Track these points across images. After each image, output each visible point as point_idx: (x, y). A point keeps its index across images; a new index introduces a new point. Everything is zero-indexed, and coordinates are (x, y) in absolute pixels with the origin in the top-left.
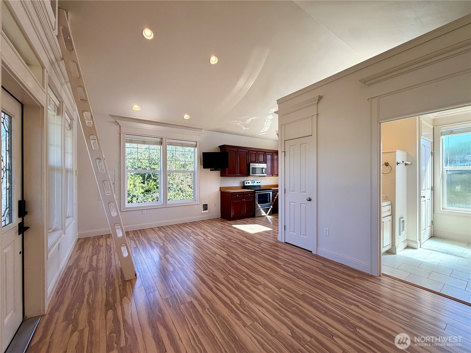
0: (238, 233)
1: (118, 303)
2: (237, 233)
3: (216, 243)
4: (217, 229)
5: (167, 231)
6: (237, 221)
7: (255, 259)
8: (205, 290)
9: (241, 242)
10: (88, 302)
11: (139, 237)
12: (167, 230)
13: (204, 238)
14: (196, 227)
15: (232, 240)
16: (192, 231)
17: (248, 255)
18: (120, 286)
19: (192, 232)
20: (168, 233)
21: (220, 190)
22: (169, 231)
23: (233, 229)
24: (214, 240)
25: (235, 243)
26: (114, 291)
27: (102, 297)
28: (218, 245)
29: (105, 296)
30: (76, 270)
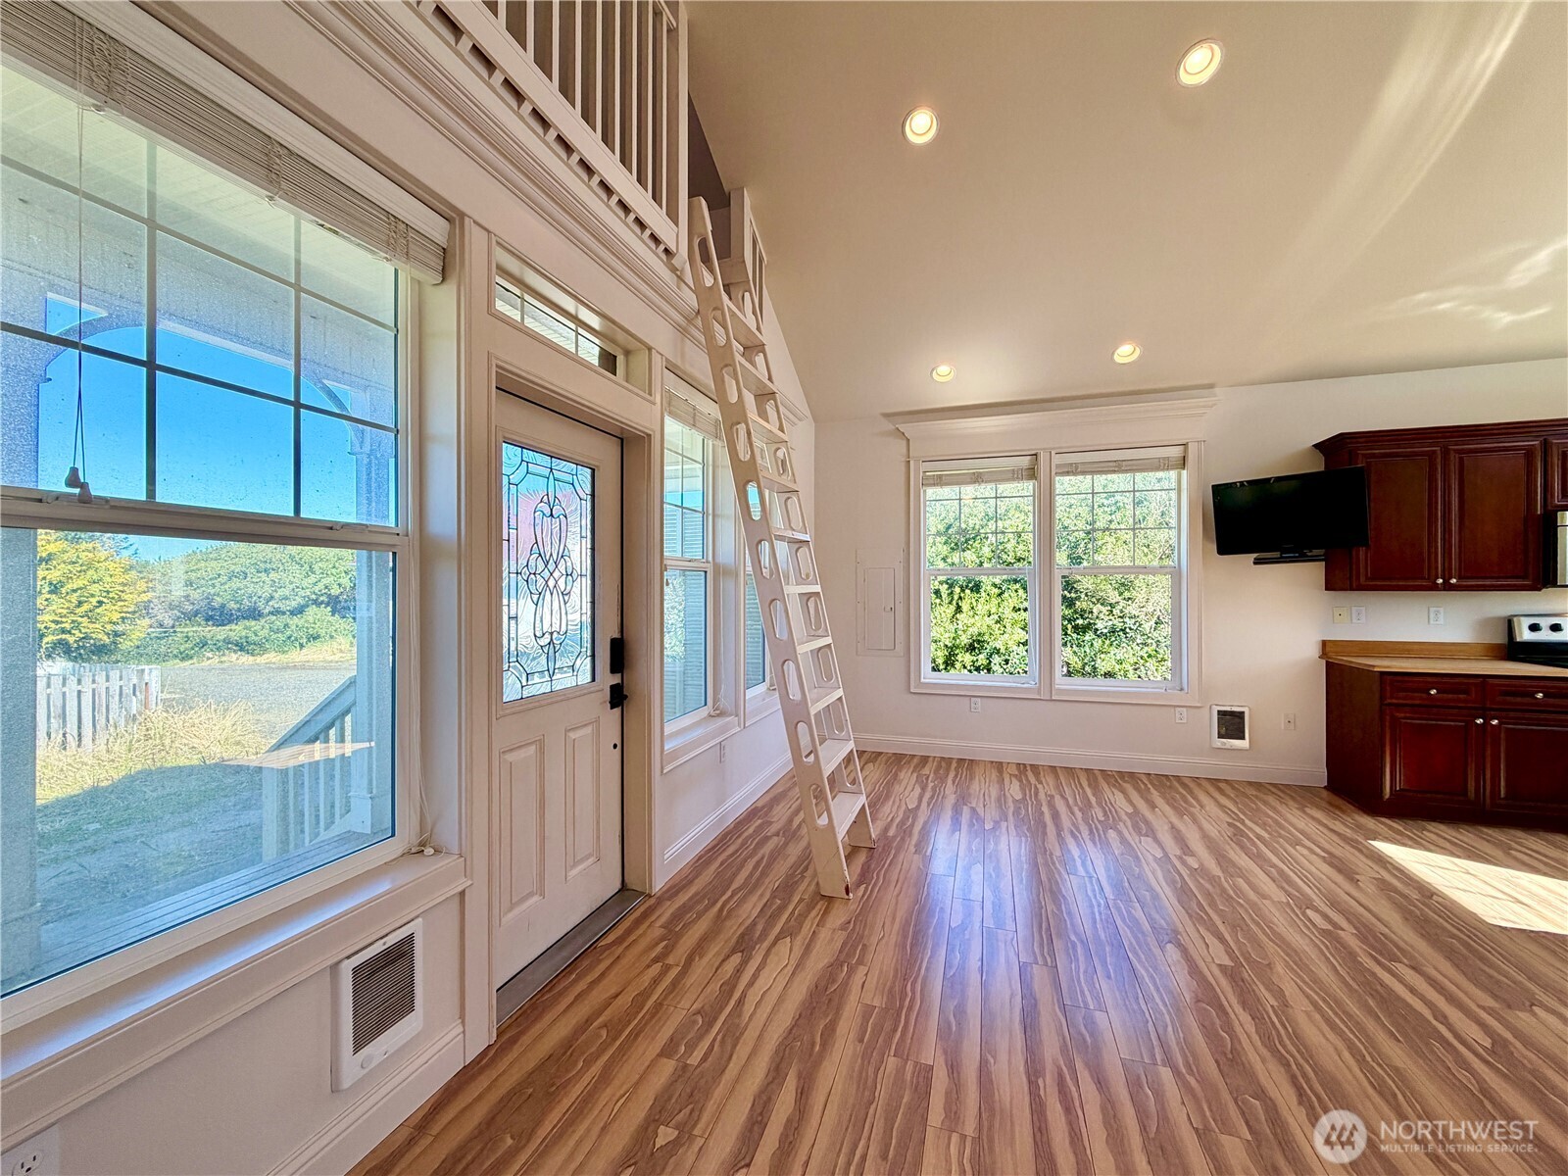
0: (1384, 886)
1: (766, 944)
2: (1371, 889)
3: (1208, 895)
4: (1266, 835)
5: (1039, 786)
6: (1432, 826)
7: (1397, 1070)
8: (1010, 1062)
9: (1363, 939)
10: (721, 910)
11: (943, 780)
12: (1041, 783)
13: (1166, 855)
14: (1164, 798)
15: (1317, 910)
16: (1136, 811)
17: (1362, 1030)
18: (801, 900)
19: (1136, 814)
20: (1036, 794)
21: (1324, 654)
22: (1047, 786)
23: (1360, 862)
24: (1213, 879)
25: (1324, 932)
26: (781, 909)
27: (750, 912)
28: (1213, 904)
29: (755, 913)
30: (760, 821)
